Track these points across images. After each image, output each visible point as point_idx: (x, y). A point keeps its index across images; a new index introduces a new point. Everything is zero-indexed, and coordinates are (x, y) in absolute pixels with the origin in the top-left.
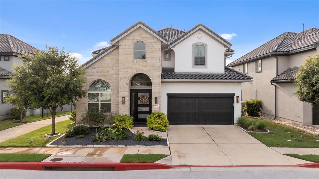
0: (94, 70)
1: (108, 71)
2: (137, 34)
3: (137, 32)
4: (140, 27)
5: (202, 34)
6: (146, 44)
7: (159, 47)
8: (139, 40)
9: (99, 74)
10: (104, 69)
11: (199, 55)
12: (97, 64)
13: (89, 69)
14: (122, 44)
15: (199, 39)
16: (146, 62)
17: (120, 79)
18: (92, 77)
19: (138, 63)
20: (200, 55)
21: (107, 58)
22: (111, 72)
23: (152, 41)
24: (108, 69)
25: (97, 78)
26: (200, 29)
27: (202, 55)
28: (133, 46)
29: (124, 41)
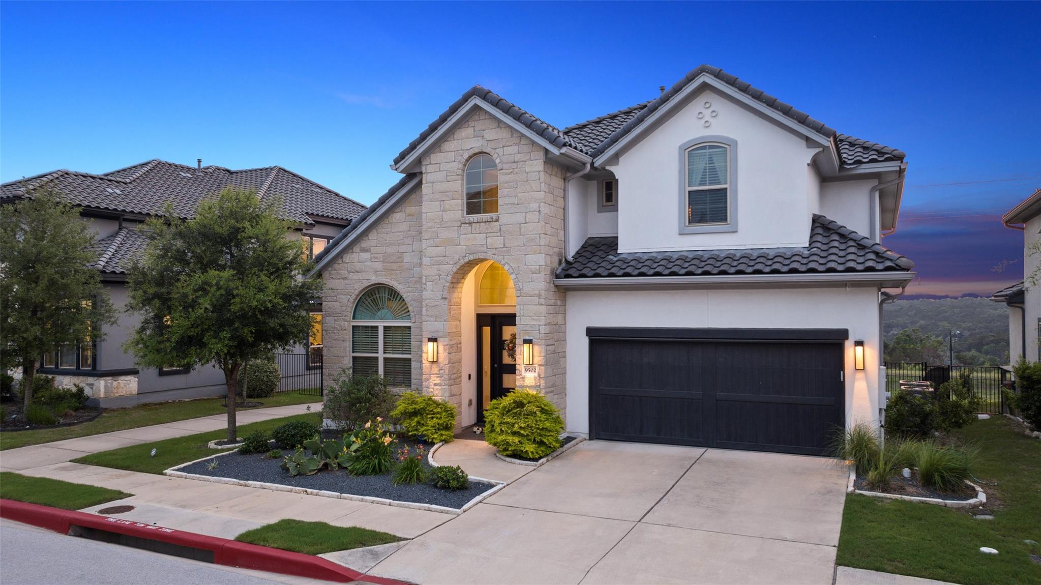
0: (365, 256)
1: (400, 257)
2: (469, 131)
3: (472, 124)
4: (476, 108)
5: (718, 104)
6: (497, 161)
7: (537, 164)
8: (476, 151)
9: (378, 266)
10: (390, 250)
11: (705, 184)
12: (373, 235)
13: (353, 252)
14: (430, 168)
15: (707, 125)
16: (497, 221)
17: (424, 281)
18: (360, 276)
19: (474, 225)
20: (711, 184)
21: (397, 216)
22: (407, 258)
23: (515, 149)
24: (402, 249)
25: (374, 279)
26: (705, 87)
27: (719, 183)
28: (460, 172)
29: (435, 157)
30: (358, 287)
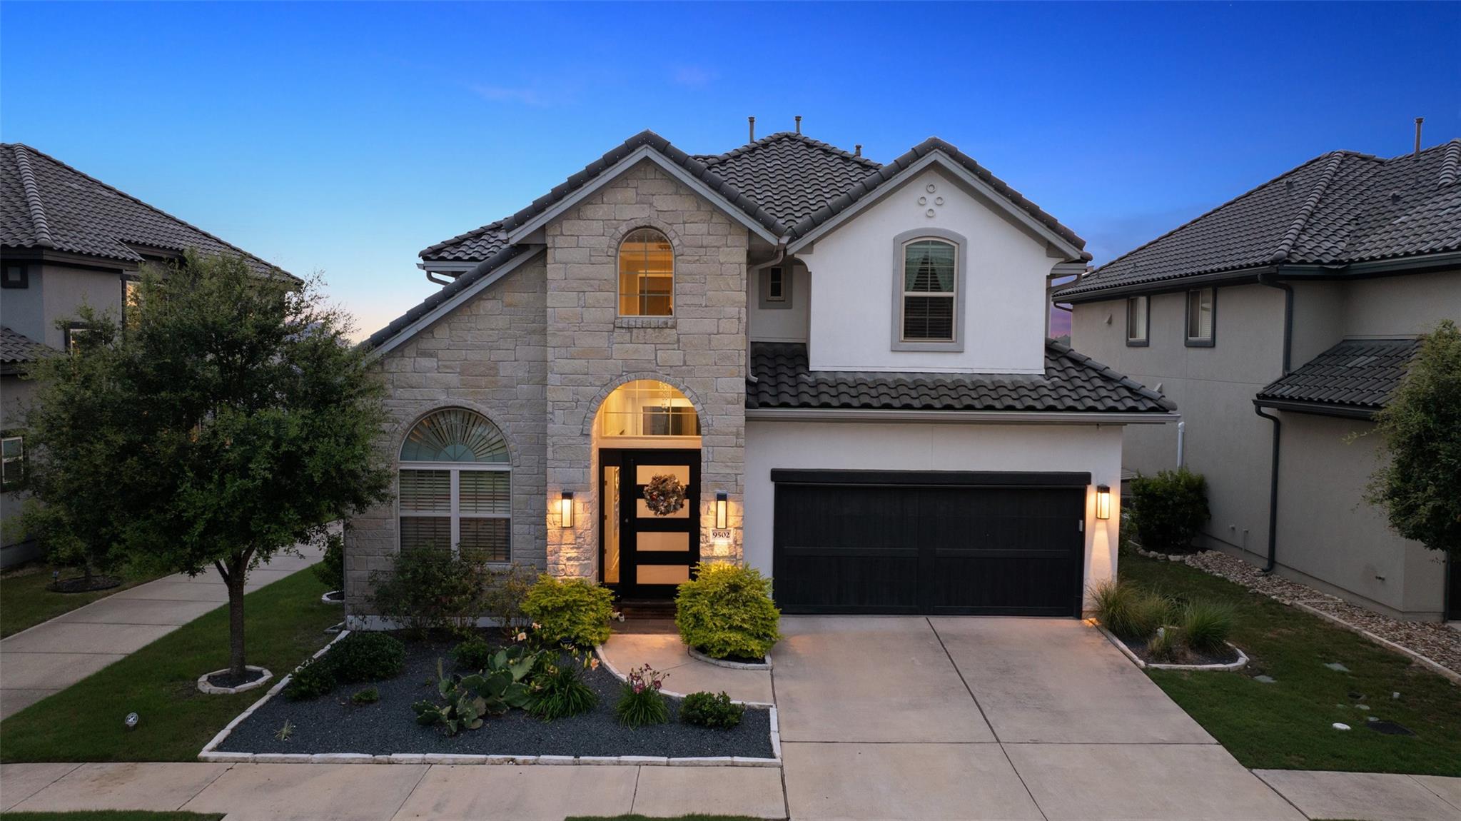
0: (425, 362)
1: (493, 369)
2: (630, 194)
3: (633, 183)
4: (646, 160)
5: (944, 189)
6: (676, 242)
7: (736, 255)
8: (641, 223)
9: (453, 379)
10: (474, 356)
12: (442, 333)
13: (403, 356)
14: (560, 241)
15: (930, 215)
16: (674, 327)
17: (549, 409)
18: (417, 393)
19: (635, 331)
20: (933, 290)
21: (488, 305)
22: (505, 371)
23: (703, 228)
24: (495, 355)
25: (443, 400)
26: (935, 166)
27: (938, 289)
28: (612, 252)
29: (570, 226)
30: (414, 412)
